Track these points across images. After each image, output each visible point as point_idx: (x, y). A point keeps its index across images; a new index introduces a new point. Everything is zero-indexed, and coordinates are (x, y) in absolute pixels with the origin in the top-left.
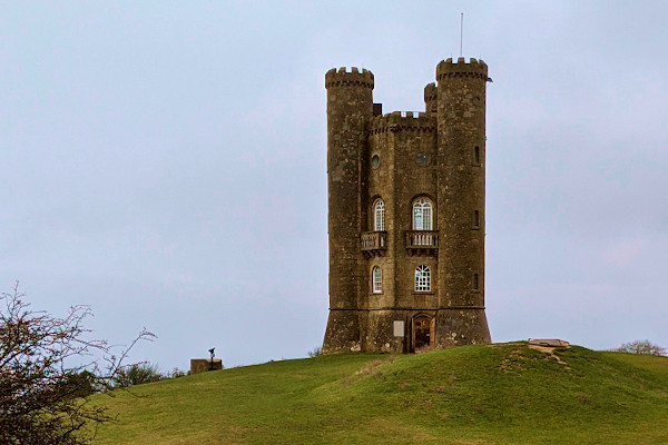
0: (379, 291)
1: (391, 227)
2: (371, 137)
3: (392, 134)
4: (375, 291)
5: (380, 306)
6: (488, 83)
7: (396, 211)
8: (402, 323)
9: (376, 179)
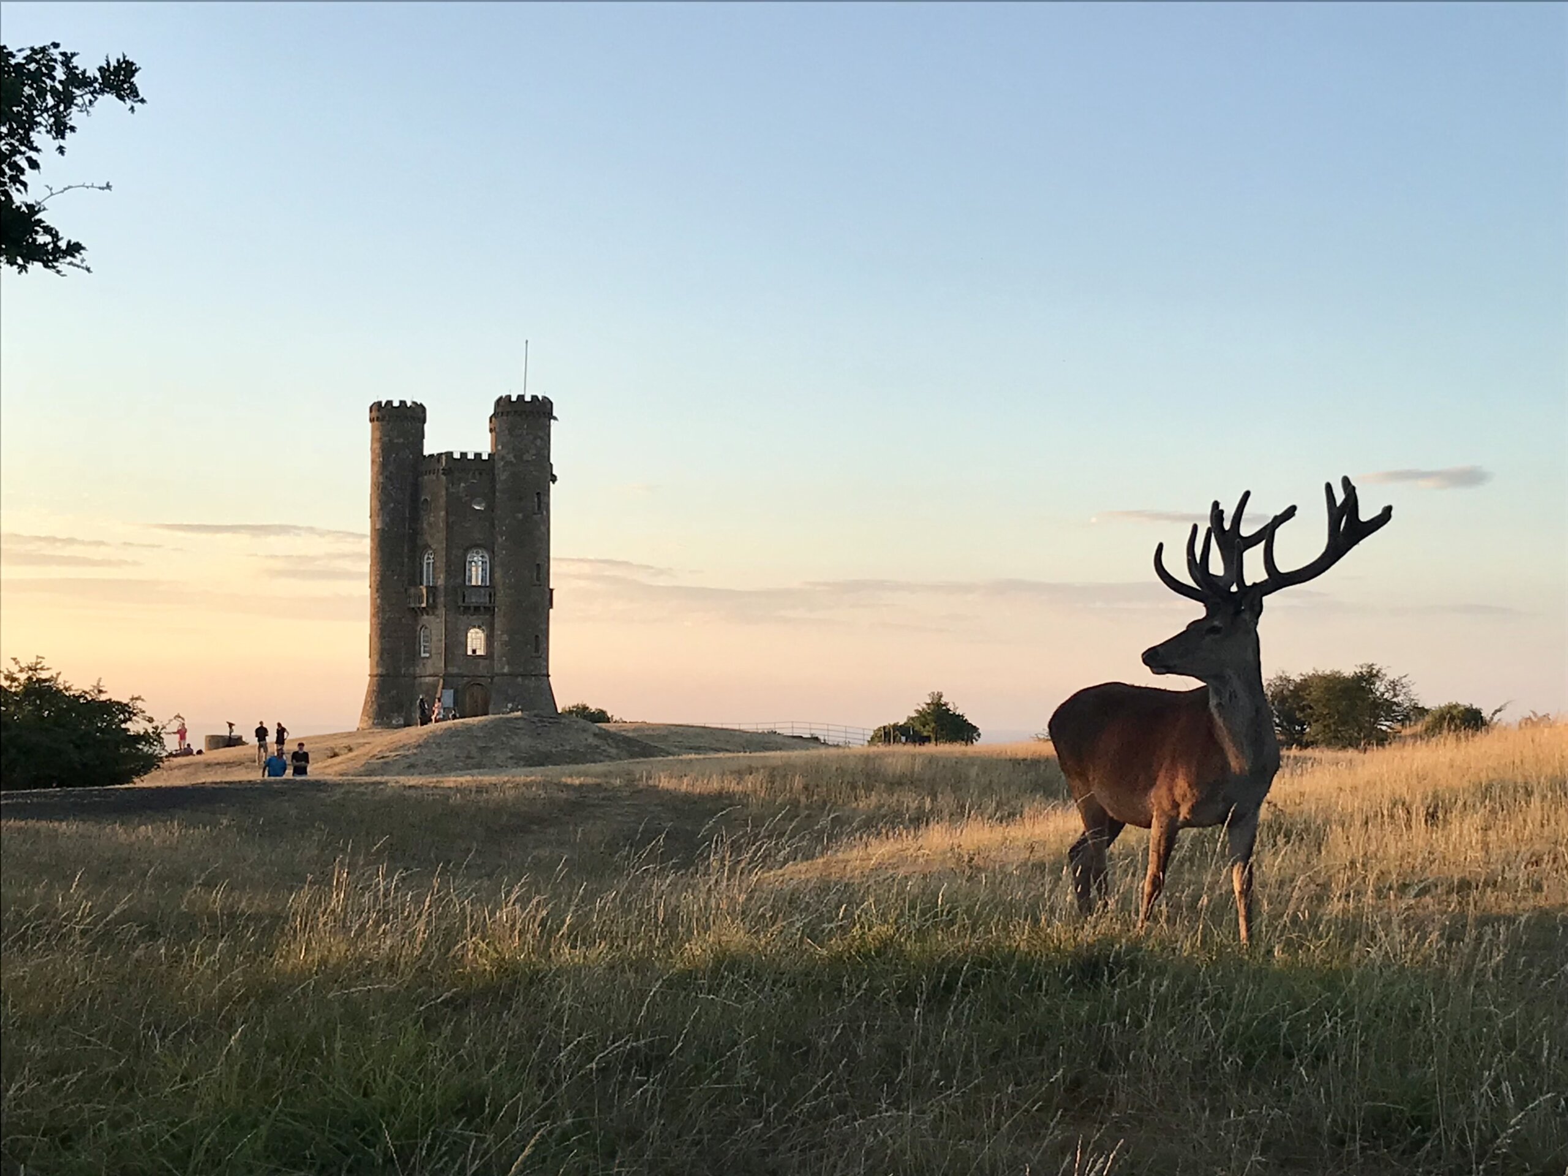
0: (427, 655)
1: (441, 582)
2: (420, 479)
3: (444, 478)
4: (423, 655)
5: (428, 673)
6: (552, 421)
7: (448, 564)
8: (452, 691)
9: (425, 526)
